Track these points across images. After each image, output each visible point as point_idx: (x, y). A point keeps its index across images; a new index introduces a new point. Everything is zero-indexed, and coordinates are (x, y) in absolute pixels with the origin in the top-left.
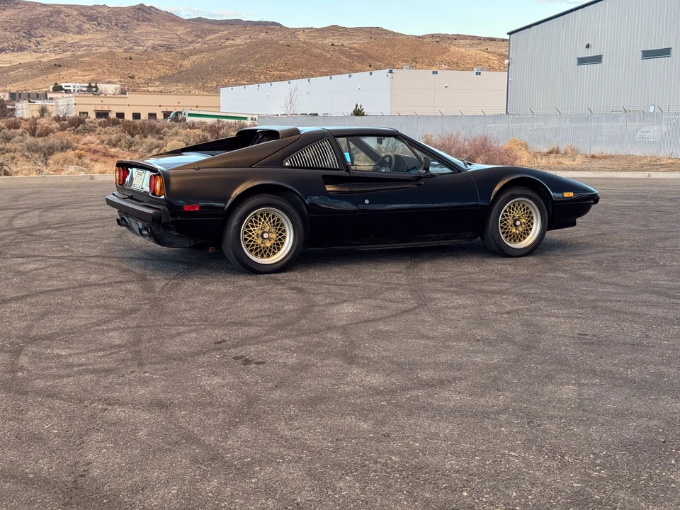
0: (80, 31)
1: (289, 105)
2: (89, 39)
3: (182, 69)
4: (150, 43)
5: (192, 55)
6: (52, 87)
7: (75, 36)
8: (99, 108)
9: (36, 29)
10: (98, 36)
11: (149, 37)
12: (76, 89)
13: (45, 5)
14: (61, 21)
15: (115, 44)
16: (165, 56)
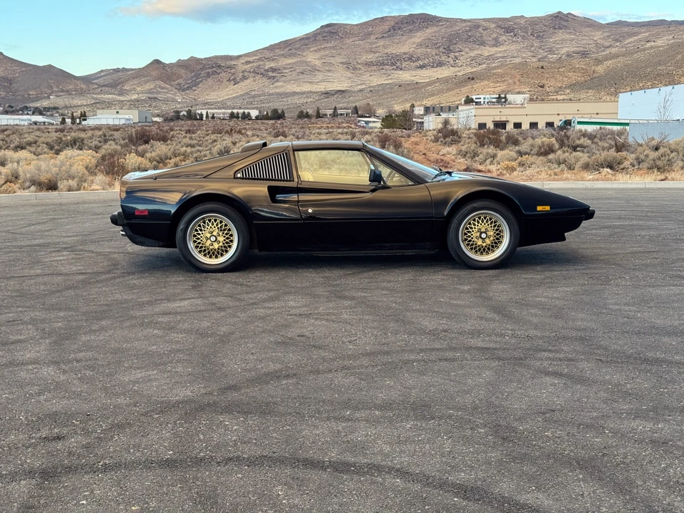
0: (497, 43)
1: (662, 110)
2: (505, 51)
3: (595, 75)
4: (564, 51)
5: (606, 60)
6: (464, 99)
7: (491, 49)
8: (498, 119)
9: (455, 44)
10: (513, 47)
11: (564, 43)
12: (486, 101)
13: (465, 21)
14: (479, 35)
15: (530, 54)
16: (578, 63)
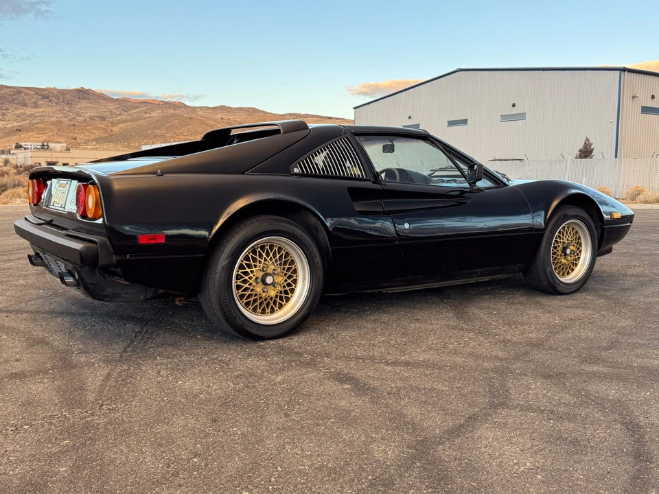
0: (36, 106)
2: (43, 112)
3: (113, 133)
4: (88, 114)
5: (120, 123)
6: (14, 145)
7: (32, 110)
8: (49, 160)
10: (49, 110)
11: (88, 110)
12: (33, 147)
13: (9, 87)
14: (21, 98)
15: (62, 115)
16: (99, 124)
